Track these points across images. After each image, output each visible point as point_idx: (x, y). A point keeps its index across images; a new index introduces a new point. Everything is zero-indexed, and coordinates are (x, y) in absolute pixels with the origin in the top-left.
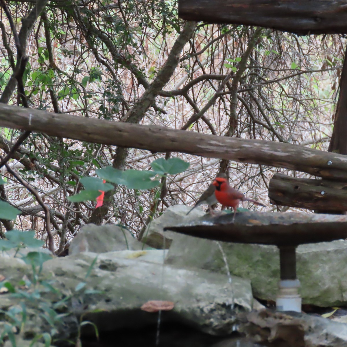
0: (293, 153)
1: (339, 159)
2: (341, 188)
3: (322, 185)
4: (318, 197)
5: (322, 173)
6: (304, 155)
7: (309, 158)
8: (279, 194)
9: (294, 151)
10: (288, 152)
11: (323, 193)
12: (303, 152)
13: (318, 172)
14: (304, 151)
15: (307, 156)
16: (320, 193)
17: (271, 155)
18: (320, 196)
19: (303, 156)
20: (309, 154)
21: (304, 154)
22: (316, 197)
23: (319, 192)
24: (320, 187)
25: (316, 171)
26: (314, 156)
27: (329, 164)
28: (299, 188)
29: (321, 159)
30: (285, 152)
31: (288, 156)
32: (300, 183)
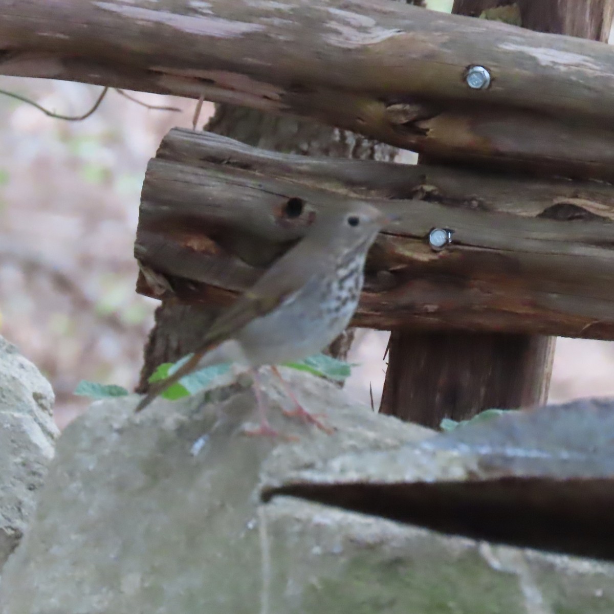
0: (277, 21)
1: (533, 59)
2: (534, 210)
3: (428, 197)
4: (412, 262)
5: (433, 128)
6: (338, 33)
7: (363, 49)
8: (196, 243)
9: (280, 14)
10: (249, 15)
11: (438, 238)
12: (331, 17)
13: (411, 126)
14: (334, 11)
15: (356, 40)
16: (425, 239)
17: (155, 33)
18: (424, 257)
19: (333, 40)
20: (362, 29)
21: (333, 25)
22: (401, 259)
23: (420, 232)
24: (419, 207)
25: (404, 120)
26: (391, 39)
27: (474, 82)
28: (308, 208)
29: (431, 56)
30: (234, 17)
31: (247, 35)
32: (309, 183)
